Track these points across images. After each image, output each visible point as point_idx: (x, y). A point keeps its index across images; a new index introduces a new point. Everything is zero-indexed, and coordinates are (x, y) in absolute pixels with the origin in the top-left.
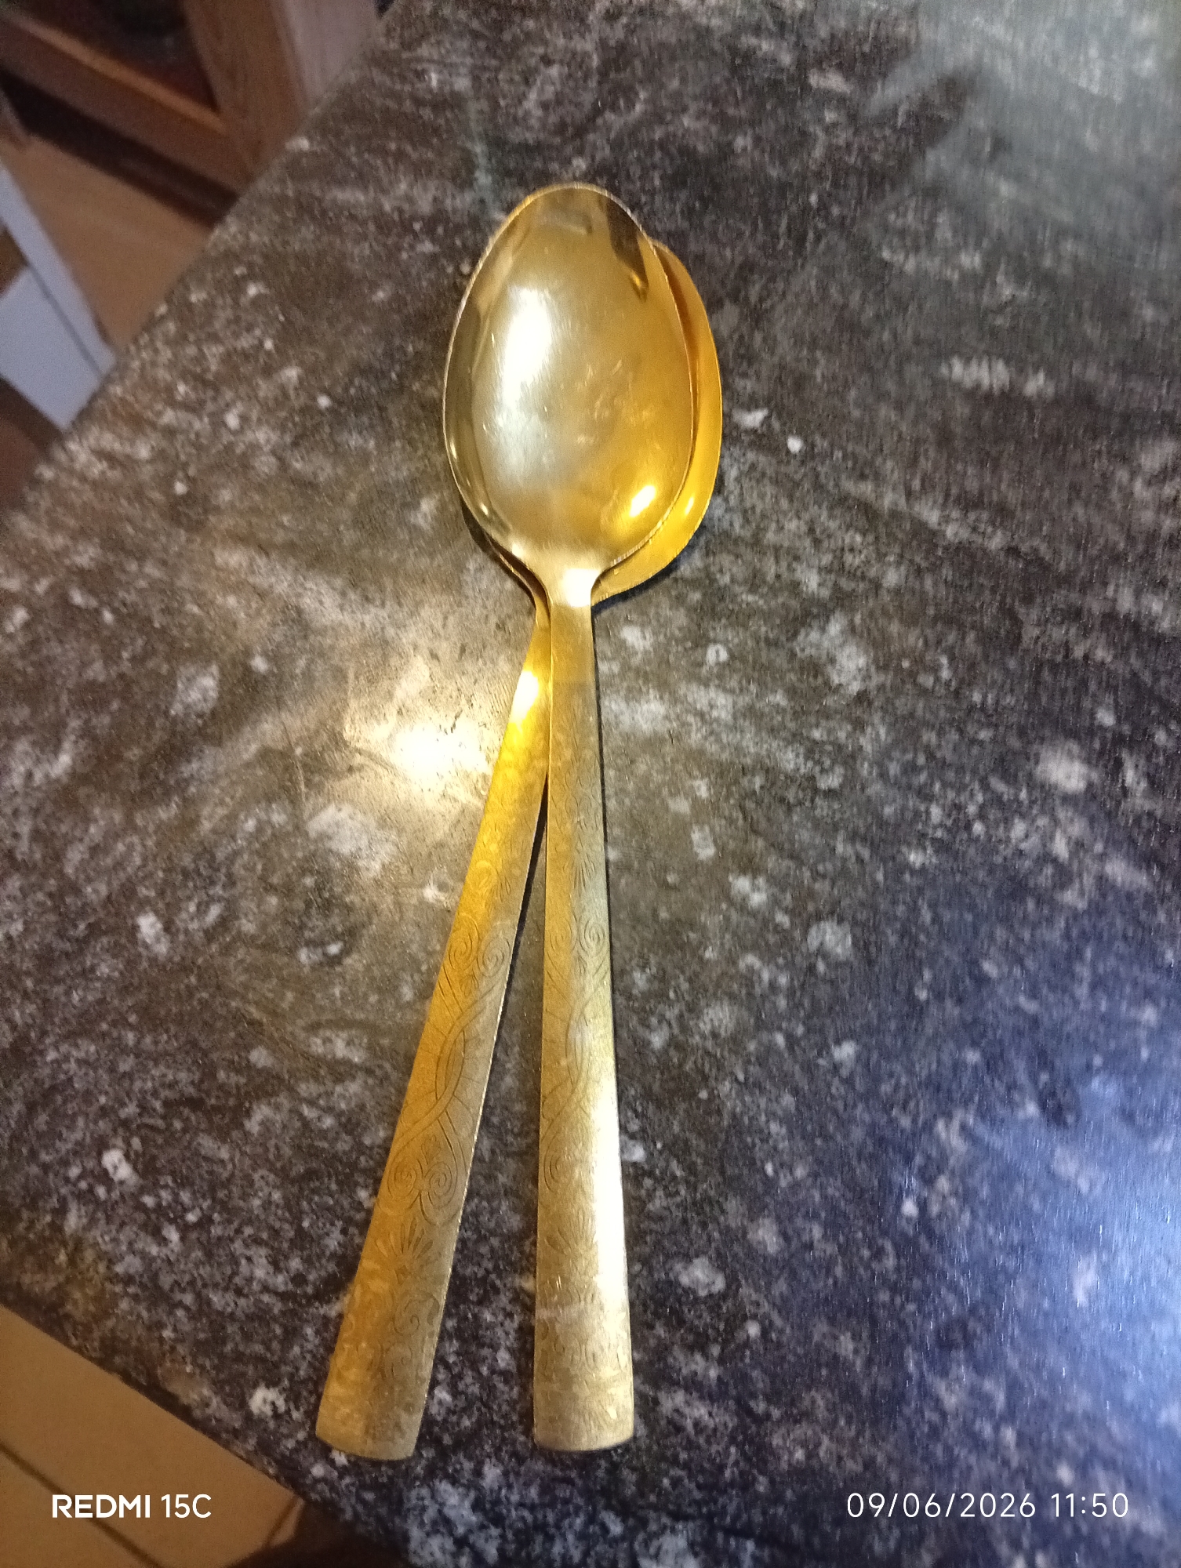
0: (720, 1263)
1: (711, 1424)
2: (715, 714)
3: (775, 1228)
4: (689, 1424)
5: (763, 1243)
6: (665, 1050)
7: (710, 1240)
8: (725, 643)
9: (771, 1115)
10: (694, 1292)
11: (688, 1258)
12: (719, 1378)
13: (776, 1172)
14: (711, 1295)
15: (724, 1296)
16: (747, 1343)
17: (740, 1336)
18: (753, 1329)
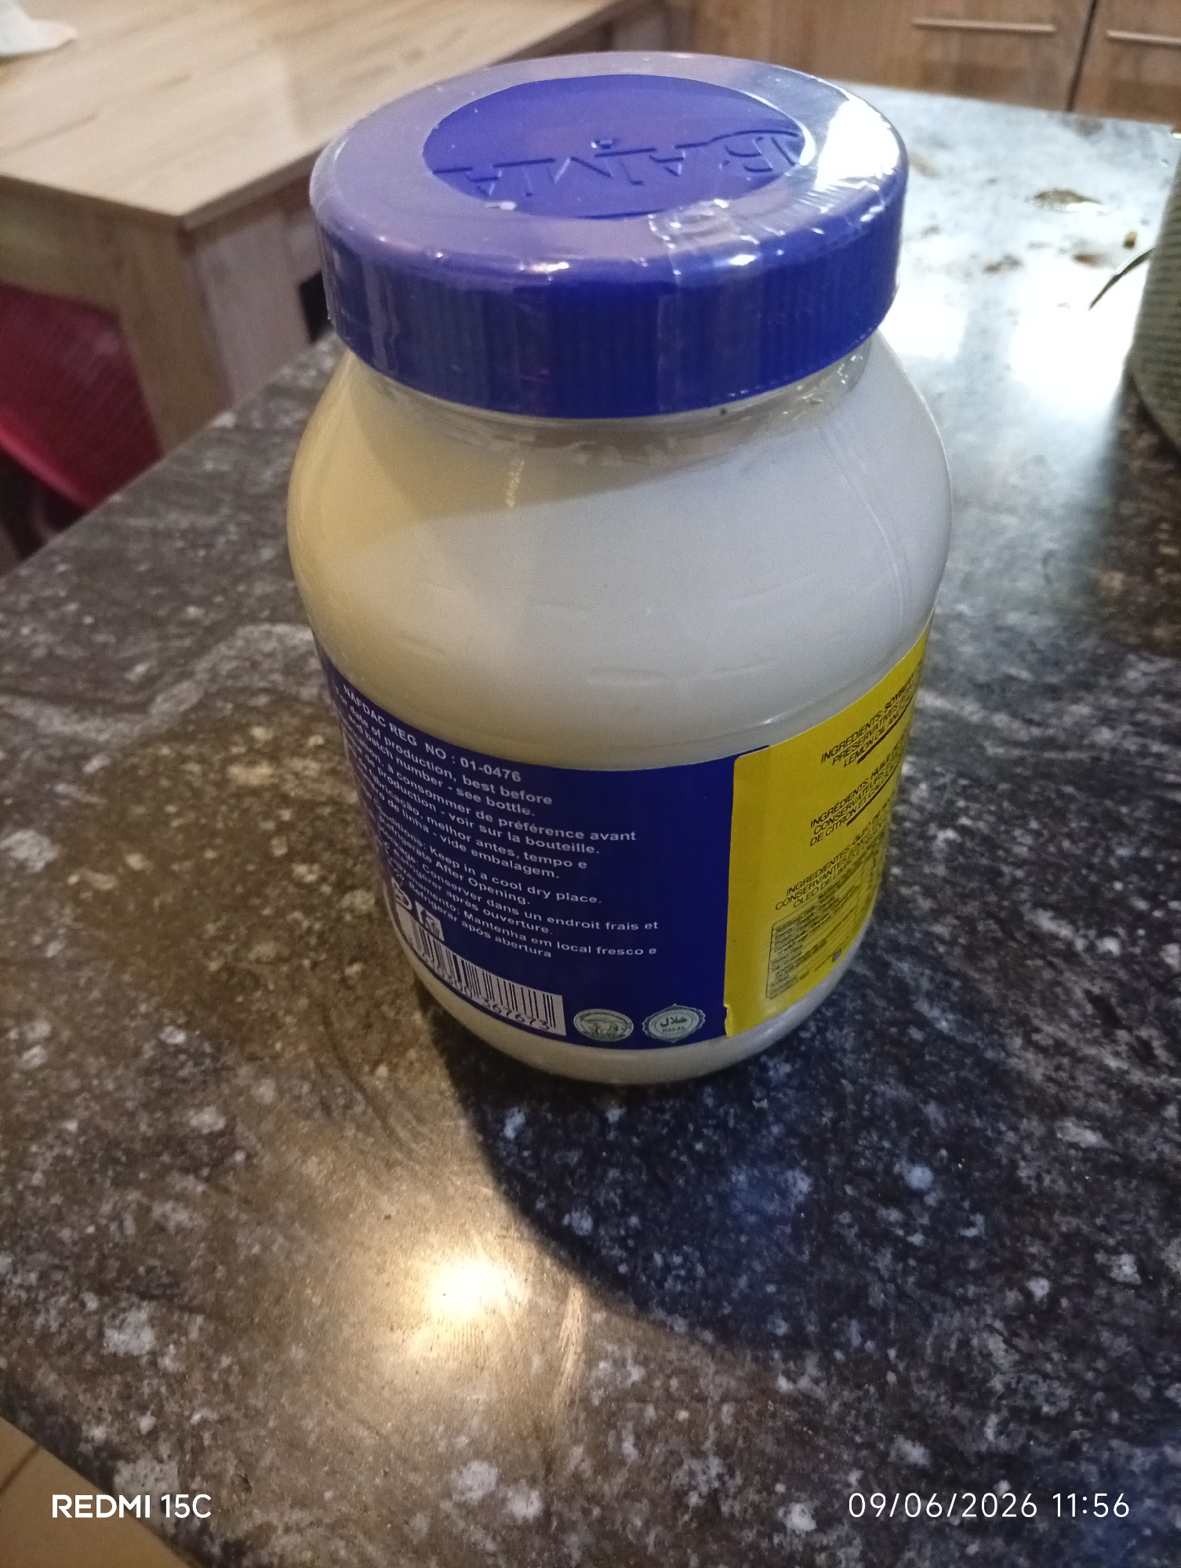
0: (225, 1110)
1: (190, 1225)
2: (307, 773)
3: (274, 1086)
4: (171, 1225)
5: (262, 1096)
6: (218, 972)
7: (220, 1095)
8: (323, 735)
9: (288, 1012)
10: (199, 1131)
11: (200, 1107)
12: (204, 1193)
13: (283, 1049)
14: (211, 1134)
15: (221, 1134)
16: (234, 1167)
17: (228, 1162)
18: (239, 1157)
